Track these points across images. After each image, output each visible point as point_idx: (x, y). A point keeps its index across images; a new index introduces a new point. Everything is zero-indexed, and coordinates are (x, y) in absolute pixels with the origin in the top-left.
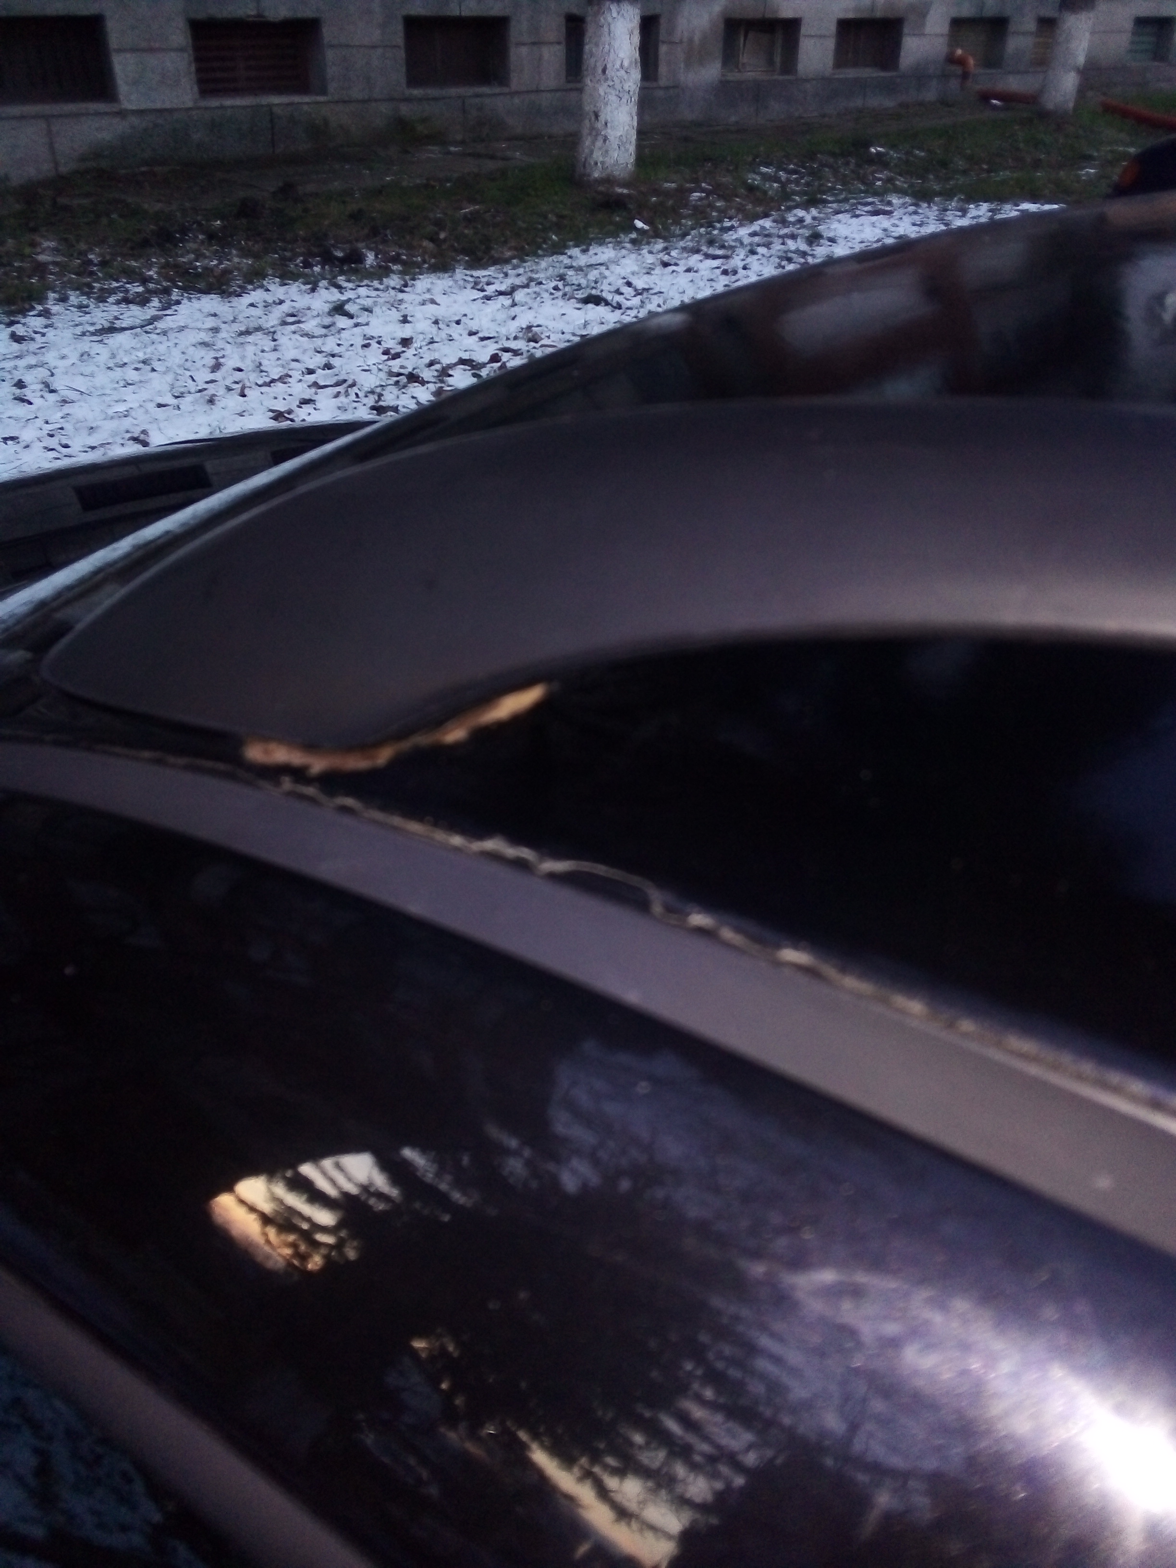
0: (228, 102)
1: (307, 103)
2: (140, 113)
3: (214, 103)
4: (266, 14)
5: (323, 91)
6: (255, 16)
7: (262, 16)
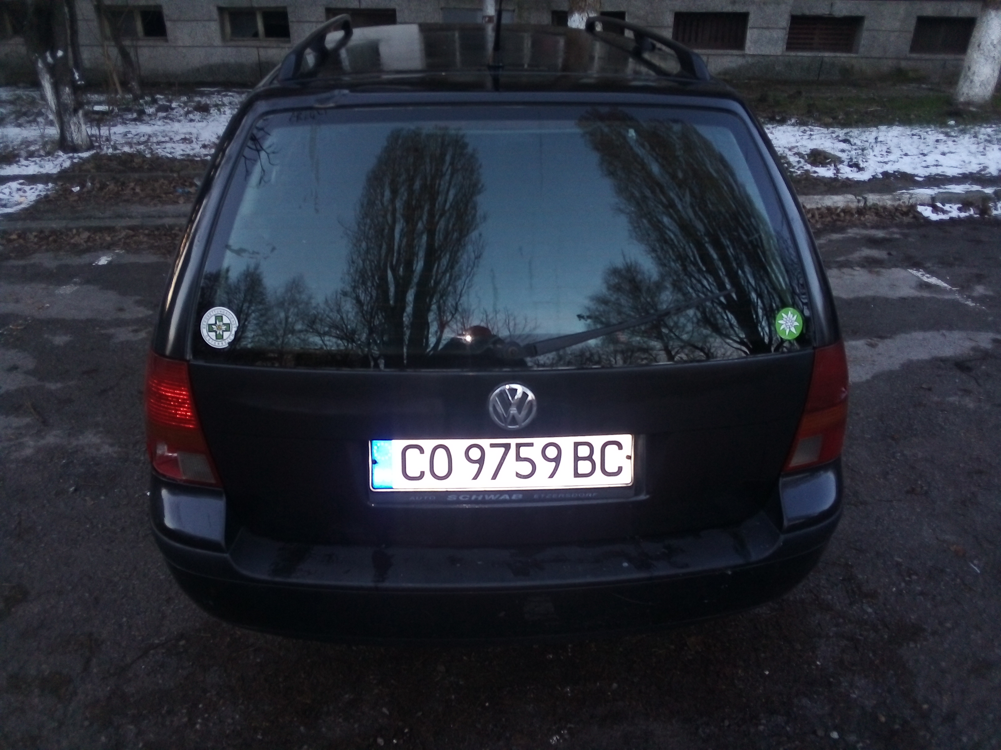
0: (800, 54)
1: (845, 57)
2: (753, 56)
3: (793, 54)
4: (834, 14)
5: (857, 52)
6: (829, 15)
7: (831, 14)
